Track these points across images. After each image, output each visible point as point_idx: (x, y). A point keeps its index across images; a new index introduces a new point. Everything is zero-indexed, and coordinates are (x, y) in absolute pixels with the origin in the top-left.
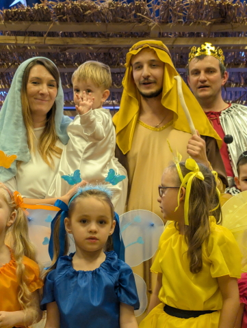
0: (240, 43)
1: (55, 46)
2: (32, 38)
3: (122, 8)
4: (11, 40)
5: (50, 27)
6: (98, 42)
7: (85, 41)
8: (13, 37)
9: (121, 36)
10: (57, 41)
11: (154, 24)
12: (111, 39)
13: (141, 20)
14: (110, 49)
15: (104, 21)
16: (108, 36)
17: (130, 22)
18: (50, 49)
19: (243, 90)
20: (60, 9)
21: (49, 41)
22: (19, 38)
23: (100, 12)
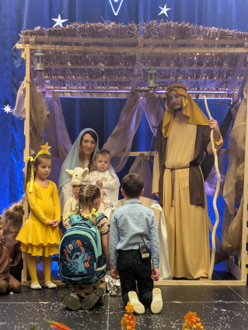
0: (193, 51)
1: (79, 52)
2: (65, 46)
3: (121, 28)
4: (52, 48)
5: (76, 39)
6: (106, 49)
7: (98, 49)
8: (53, 46)
9: (120, 46)
10: (80, 48)
11: (140, 38)
12: (114, 48)
13: (132, 36)
14: (113, 54)
15: (109, 36)
16: (112, 46)
17: (126, 37)
18: (77, 54)
19: (195, 81)
20: (82, 28)
21: (75, 48)
22: (57, 46)
23: (107, 30)
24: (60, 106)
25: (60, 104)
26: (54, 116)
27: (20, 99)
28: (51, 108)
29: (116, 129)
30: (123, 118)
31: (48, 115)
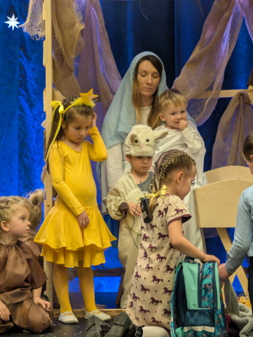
24: (101, 15)
25: (101, 12)
26: (91, 33)
27: (35, 6)
28: (86, 19)
29: (196, 52)
30: (208, 33)
31: (82, 31)
